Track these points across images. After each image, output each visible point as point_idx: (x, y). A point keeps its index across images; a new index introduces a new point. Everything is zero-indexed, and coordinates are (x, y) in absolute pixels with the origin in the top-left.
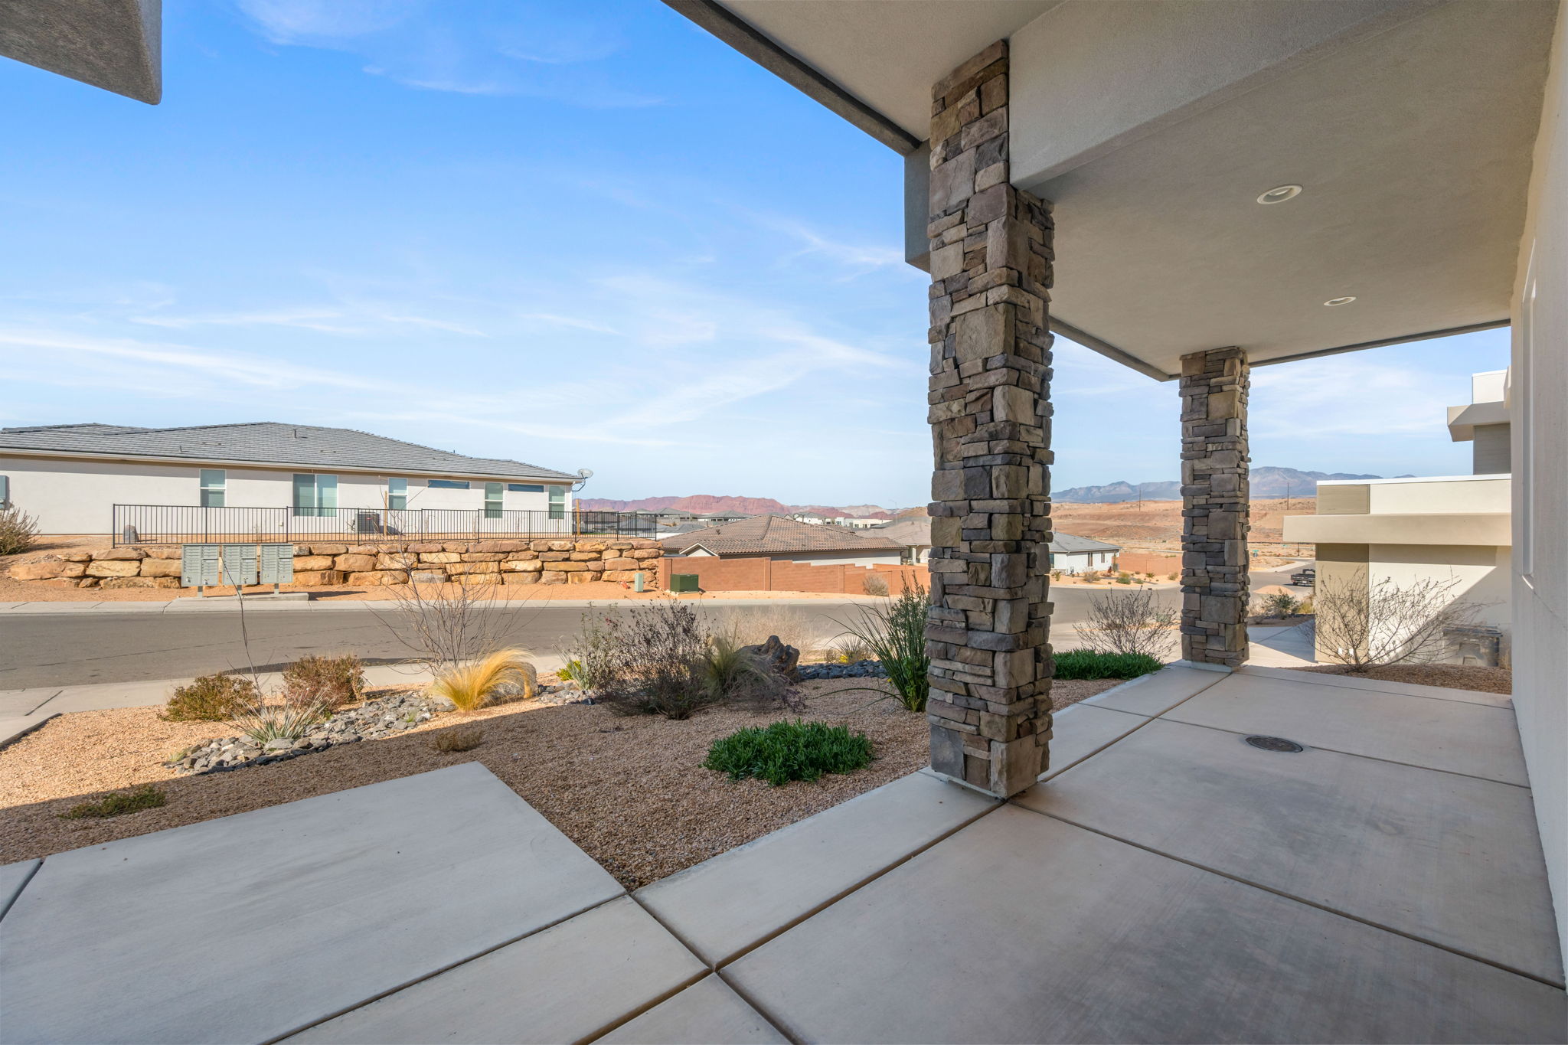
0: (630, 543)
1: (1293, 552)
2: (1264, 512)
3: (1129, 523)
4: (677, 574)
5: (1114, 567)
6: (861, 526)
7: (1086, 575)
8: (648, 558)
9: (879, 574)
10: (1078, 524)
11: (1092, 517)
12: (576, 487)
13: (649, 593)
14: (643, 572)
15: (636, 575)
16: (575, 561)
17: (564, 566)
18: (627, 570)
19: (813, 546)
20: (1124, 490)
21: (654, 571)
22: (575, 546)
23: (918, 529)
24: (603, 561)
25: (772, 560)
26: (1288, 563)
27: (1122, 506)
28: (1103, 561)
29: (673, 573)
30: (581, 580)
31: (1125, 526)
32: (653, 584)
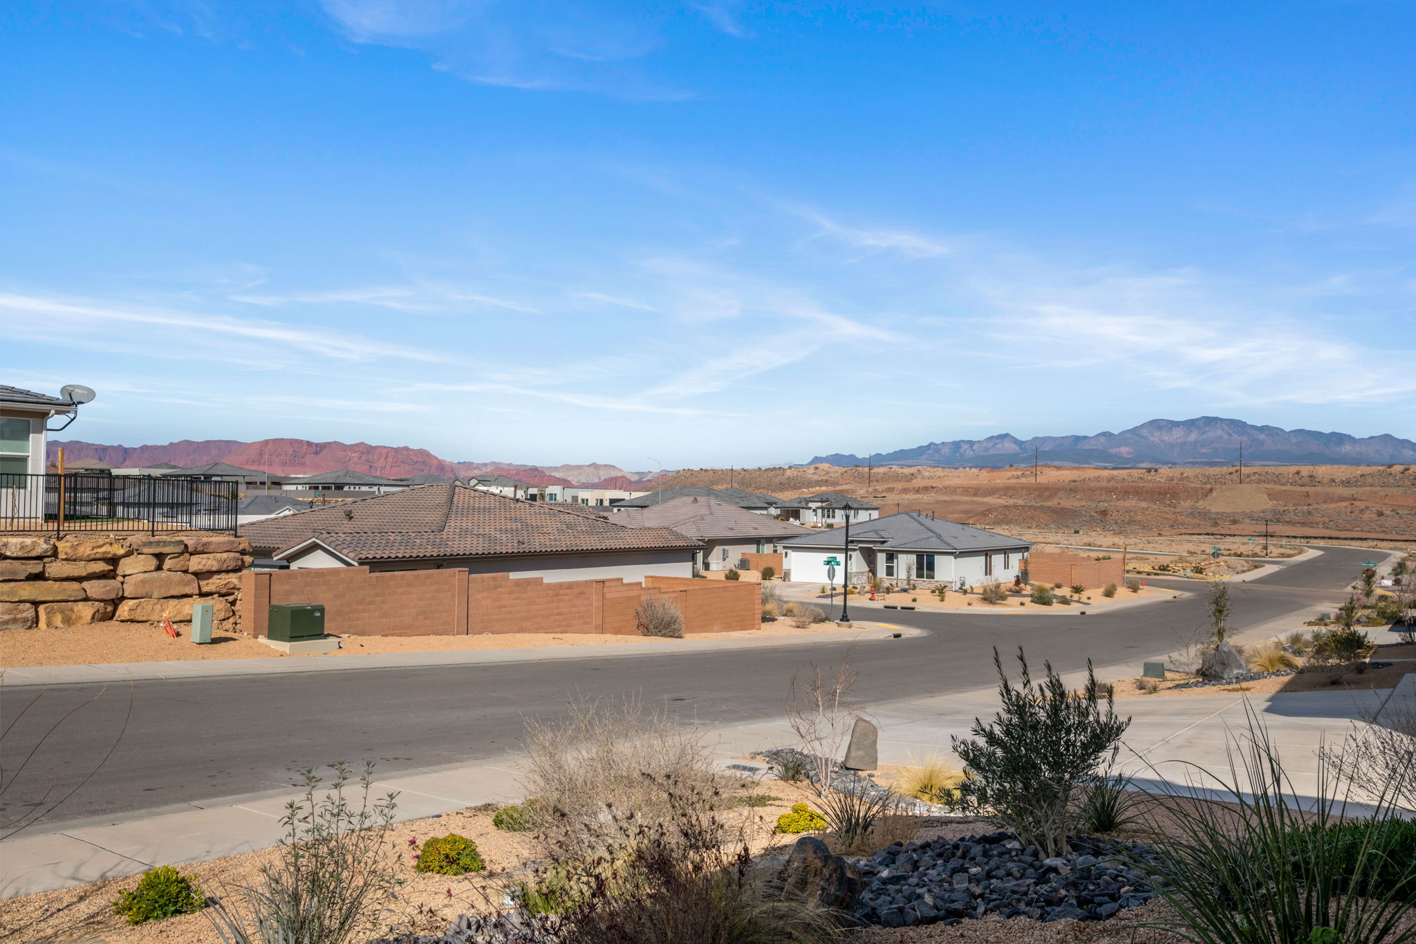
0: (181, 542)
1: (1258, 550)
2: (1209, 486)
3: (1020, 502)
4: (283, 603)
5: (1022, 579)
6: (592, 503)
7: (985, 591)
8: (219, 572)
9: (664, 596)
10: (945, 502)
11: (966, 490)
12: (55, 421)
13: (223, 644)
14: (209, 601)
15: (195, 607)
16: (56, 580)
17: (29, 591)
18: (173, 597)
19: (538, 543)
20: (1009, 447)
21: (231, 598)
22: (55, 548)
23: (705, 511)
24: (120, 579)
25: (470, 573)
26: (1256, 567)
27: (1010, 474)
28: (1006, 566)
29: (274, 602)
30: (68, 621)
31: (1015, 506)
32: (228, 624)
